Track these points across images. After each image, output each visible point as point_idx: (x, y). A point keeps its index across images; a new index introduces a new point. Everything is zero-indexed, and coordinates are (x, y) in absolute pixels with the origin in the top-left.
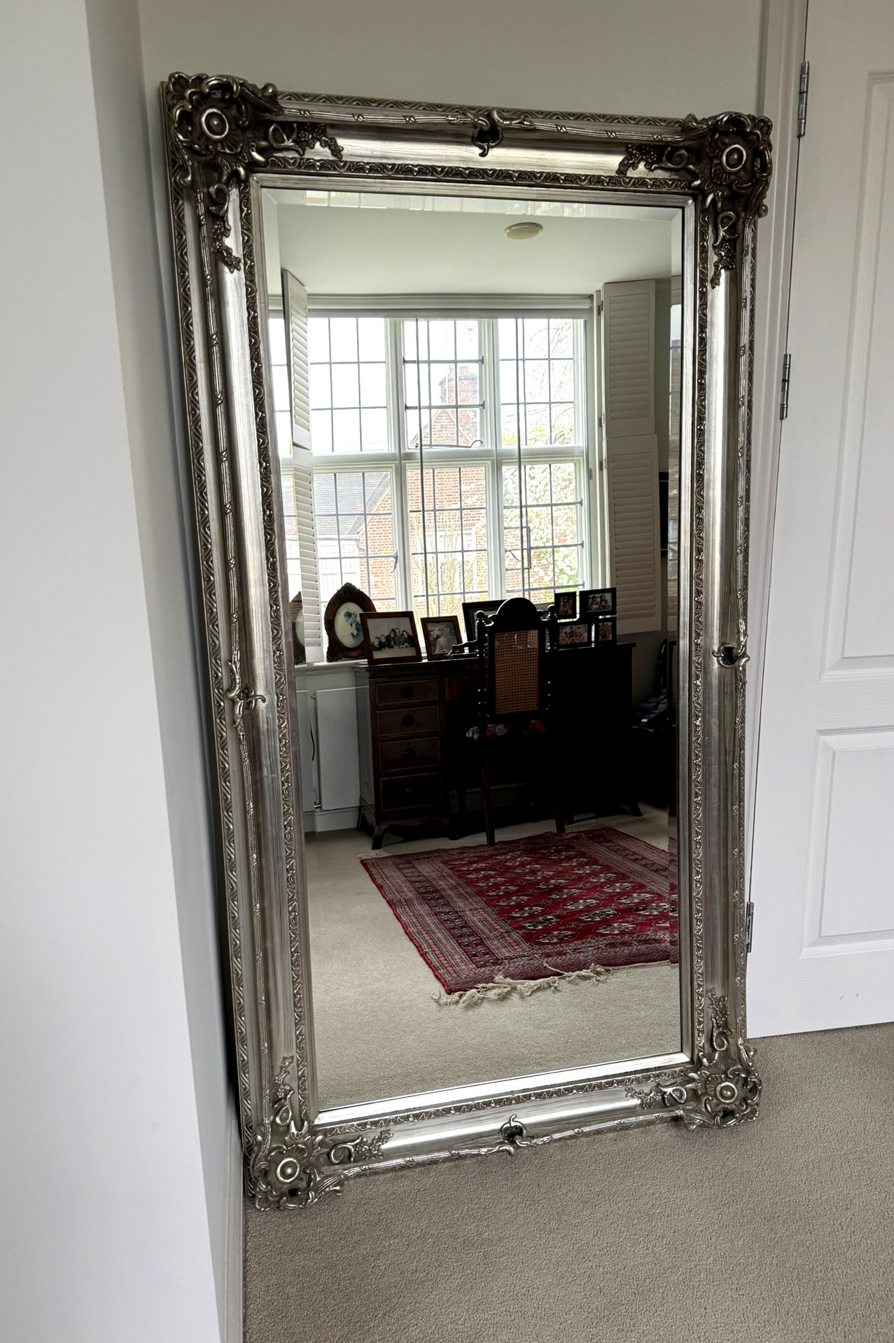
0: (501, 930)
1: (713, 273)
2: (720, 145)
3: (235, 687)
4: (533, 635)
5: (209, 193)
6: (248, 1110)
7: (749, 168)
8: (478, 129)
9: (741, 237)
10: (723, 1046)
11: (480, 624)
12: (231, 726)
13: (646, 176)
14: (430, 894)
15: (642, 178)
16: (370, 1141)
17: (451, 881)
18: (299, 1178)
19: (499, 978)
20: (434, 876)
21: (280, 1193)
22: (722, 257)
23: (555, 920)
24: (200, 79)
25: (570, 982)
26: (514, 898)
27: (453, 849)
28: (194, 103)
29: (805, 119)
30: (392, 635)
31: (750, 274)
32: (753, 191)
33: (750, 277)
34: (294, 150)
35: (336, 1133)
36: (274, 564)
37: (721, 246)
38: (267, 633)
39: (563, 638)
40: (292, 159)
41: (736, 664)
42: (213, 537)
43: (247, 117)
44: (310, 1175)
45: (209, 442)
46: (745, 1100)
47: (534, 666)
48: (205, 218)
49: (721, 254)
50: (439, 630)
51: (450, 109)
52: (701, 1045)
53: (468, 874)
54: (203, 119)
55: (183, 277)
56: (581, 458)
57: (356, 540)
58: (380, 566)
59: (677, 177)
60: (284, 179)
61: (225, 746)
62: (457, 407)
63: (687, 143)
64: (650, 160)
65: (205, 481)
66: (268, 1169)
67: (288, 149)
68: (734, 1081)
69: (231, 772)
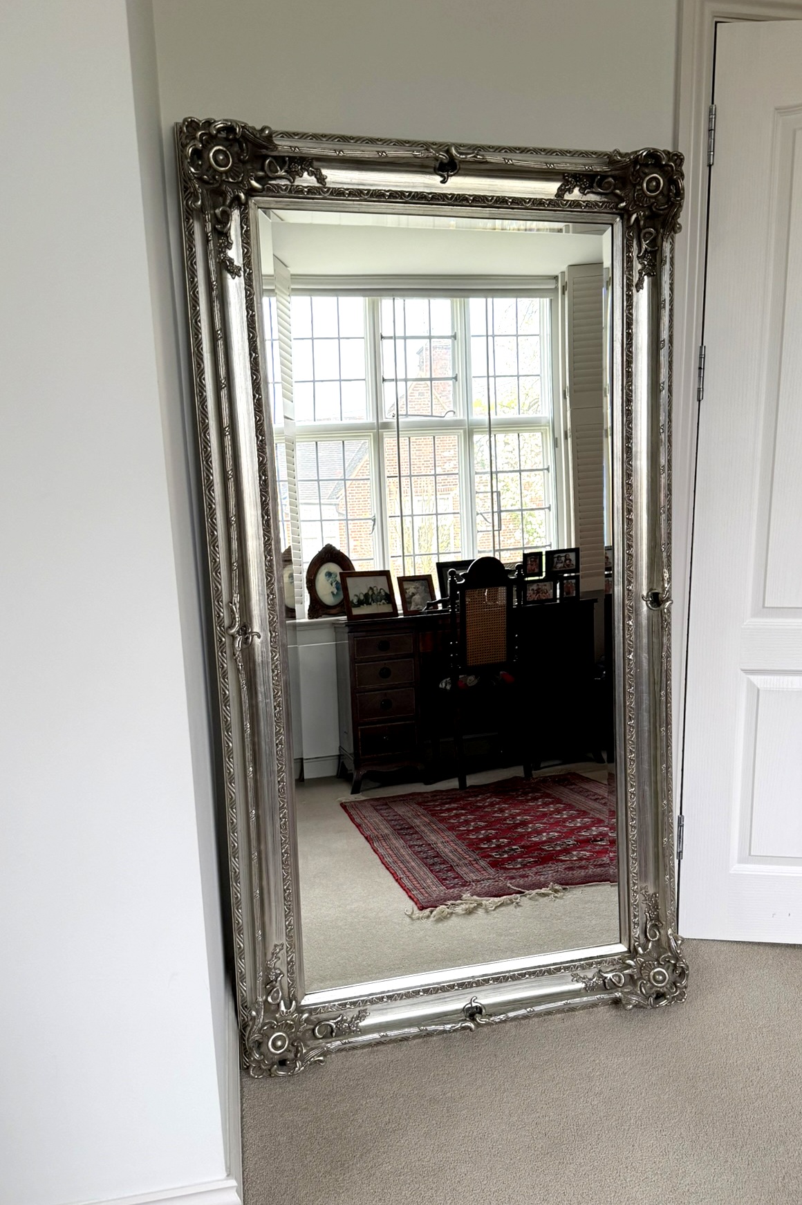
0: (470, 859)
1: (637, 279)
2: (641, 174)
3: (235, 625)
4: (502, 591)
5: (215, 213)
6: (244, 992)
7: (665, 192)
8: (439, 162)
9: (660, 249)
10: (655, 937)
11: (453, 582)
12: (231, 658)
13: (580, 199)
14: (404, 830)
15: (577, 201)
16: (349, 1020)
17: (425, 819)
18: (288, 1050)
19: (466, 896)
20: (409, 815)
21: (271, 1061)
22: (645, 266)
23: (520, 850)
24: (209, 123)
25: (530, 899)
26: (483, 832)
27: (427, 793)
28: (204, 143)
29: (713, 151)
30: (370, 593)
31: (668, 279)
32: (669, 212)
33: (669, 282)
34: (286, 178)
35: (320, 1013)
36: (268, 521)
37: (643, 257)
38: (262, 580)
39: (531, 594)
40: (284, 185)
41: (662, 607)
42: (217, 498)
43: (247, 153)
44: (297, 1047)
45: (214, 418)
46: (674, 983)
47: (502, 620)
48: (212, 234)
49: (644, 263)
50: (415, 588)
51: (416, 144)
52: (637, 936)
53: (441, 813)
54: (211, 154)
55: (192, 282)
56: (548, 428)
57: (335, 505)
58: (359, 530)
59: (606, 200)
60: (277, 202)
61: (225, 675)
62: (431, 379)
63: (613, 173)
64: (583, 186)
65: (210, 452)
66: (261, 1041)
67: (281, 178)
68: (666, 967)
69: (231, 698)
